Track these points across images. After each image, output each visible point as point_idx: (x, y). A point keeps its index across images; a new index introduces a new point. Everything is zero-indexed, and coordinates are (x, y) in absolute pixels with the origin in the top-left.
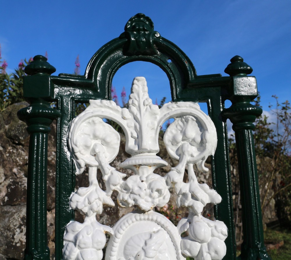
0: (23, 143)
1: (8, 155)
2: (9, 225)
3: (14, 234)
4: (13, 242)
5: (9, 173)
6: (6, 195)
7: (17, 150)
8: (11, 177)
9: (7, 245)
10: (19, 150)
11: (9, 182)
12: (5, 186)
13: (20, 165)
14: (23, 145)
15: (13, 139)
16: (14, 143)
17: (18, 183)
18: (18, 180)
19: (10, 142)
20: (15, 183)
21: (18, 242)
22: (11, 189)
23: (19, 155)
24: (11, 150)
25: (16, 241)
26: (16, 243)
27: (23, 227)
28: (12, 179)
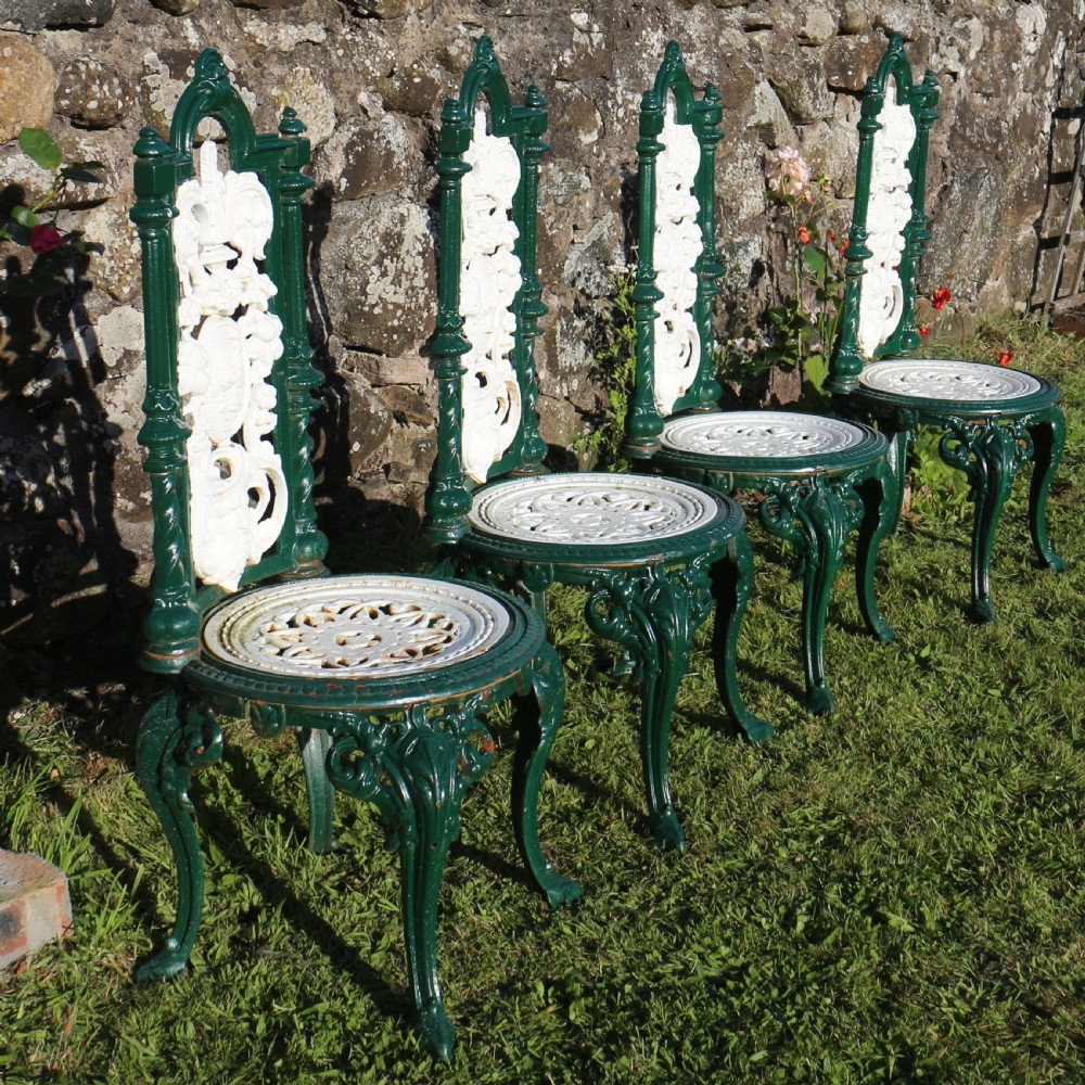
0: (381, 11)
1: (340, 52)
2: (350, 257)
3: (368, 282)
4: (363, 304)
5: (348, 110)
6: (344, 174)
7: (365, 35)
8: (352, 120)
9: (346, 310)
10: (371, 34)
11: (350, 134)
12: (341, 148)
13: (375, 81)
14: (378, 17)
15: (356, 5)
16: (356, 13)
17: (370, 135)
18: (371, 127)
19: (346, 12)
20: (364, 136)
21: (377, 305)
22: (357, 155)
23: (371, 48)
24: (349, 37)
25: (372, 300)
26: (373, 307)
27: (387, 262)
28: (355, 124)
